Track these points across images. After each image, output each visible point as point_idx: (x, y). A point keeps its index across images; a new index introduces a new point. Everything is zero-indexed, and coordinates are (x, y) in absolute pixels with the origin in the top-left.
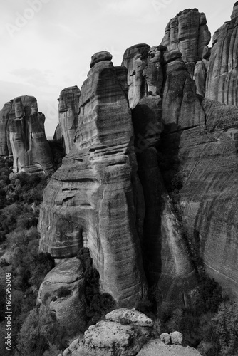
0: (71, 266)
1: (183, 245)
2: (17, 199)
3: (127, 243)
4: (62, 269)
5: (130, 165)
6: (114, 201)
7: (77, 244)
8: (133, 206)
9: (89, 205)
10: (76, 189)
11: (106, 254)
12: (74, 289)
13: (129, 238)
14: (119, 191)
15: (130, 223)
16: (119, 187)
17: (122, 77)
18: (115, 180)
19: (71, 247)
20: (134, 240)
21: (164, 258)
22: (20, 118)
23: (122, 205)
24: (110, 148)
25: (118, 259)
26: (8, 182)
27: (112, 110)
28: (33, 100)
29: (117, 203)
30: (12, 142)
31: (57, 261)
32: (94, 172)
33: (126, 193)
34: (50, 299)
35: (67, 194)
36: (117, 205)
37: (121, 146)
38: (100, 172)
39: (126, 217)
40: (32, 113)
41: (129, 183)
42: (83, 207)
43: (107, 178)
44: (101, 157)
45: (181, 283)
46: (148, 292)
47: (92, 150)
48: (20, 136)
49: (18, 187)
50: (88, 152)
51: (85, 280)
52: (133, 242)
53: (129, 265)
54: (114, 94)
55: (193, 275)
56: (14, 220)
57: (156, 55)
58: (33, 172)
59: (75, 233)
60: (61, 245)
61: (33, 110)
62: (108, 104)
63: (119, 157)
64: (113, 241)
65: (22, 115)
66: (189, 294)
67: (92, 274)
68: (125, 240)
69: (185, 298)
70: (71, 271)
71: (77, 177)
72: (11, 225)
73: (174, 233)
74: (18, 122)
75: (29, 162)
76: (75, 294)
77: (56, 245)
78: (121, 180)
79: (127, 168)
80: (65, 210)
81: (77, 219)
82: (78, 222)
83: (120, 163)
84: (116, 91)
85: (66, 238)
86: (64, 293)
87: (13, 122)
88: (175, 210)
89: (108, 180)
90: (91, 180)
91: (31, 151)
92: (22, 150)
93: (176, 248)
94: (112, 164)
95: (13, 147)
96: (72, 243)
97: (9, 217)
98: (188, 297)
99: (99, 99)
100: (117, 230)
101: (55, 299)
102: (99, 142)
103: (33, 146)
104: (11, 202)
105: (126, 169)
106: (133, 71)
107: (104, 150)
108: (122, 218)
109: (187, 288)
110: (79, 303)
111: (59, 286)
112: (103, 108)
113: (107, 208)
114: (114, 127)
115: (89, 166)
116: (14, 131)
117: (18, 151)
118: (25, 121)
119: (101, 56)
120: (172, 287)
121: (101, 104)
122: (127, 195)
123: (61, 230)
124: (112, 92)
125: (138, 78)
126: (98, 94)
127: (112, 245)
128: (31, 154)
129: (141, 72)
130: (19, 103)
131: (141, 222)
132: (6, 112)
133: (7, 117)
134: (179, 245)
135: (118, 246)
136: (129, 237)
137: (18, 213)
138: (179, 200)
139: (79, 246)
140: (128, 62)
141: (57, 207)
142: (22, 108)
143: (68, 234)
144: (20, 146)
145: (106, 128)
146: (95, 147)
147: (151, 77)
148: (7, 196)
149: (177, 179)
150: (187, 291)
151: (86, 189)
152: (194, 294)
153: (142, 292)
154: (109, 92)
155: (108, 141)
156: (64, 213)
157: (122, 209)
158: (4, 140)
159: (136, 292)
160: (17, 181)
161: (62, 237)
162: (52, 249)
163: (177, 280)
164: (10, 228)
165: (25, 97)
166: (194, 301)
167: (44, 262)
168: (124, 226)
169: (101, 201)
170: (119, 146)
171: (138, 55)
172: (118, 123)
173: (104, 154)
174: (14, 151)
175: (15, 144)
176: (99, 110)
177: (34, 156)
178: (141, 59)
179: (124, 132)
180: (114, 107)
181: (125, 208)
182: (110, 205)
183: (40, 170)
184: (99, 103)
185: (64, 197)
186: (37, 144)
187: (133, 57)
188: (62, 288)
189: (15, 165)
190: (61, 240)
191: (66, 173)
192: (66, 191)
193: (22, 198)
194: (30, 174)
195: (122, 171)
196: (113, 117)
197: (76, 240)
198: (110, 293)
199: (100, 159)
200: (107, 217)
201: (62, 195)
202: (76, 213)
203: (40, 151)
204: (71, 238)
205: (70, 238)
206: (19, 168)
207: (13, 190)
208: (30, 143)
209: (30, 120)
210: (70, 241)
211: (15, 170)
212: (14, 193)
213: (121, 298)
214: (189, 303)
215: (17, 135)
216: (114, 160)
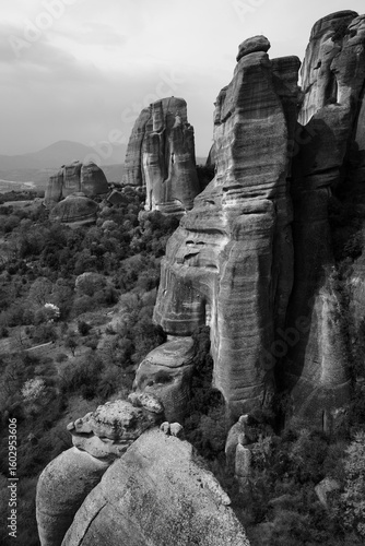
0: (180, 347)
1: (338, 343)
2: (144, 248)
3: (251, 327)
4: (168, 349)
5: (273, 215)
6: (241, 265)
7: (197, 319)
8: (269, 276)
9: (215, 267)
10: (202, 243)
11: (221, 338)
12: (176, 376)
13: (255, 321)
14: (249, 253)
15: (260, 300)
16: (250, 246)
17: (289, 75)
18: (246, 237)
19: (188, 323)
20: (262, 324)
21: (309, 356)
22: (158, 132)
23: (251, 272)
24: (246, 189)
25: (236, 346)
26: (136, 223)
27: (259, 130)
28: (182, 104)
29: (245, 269)
30: (145, 167)
31: (169, 337)
32: (224, 221)
33: (259, 256)
34: (146, 382)
35: (191, 249)
36: (244, 272)
37: (263, 186)
38: (230, 222)
39: (255, 291)
40: (175, 125)
41: (267, 242)
42: (209, 270)
43: (237, 232)
44: (234, 201)
45: (324, 396)
46: (273, 398)
47: (225, 189)
48: (157, 159)
49: (147, 232)
50: (221, 192)
51: (194, 368)
52: (260, 327)
53: (250, 357)
54: (265, 104)
55: (344, 388)
56: (135, 277)
57: (359, 32)
58: (169, 212)
59: (196, 305)
60: (176, 318)
61: (178, 120)
62: (254, 120)
63: (257, 202)
64: (232, 322)
65: (162, 128)
66: (332, 413)
67: (204, 361)
68: (248, 322)
69: (325, 418)
70: (177, 353)
71: (205, 227)
72: (130, 283)
73: (330, 323)
74: (156, 137)
75: (166, 197)
76: (176, 382)
77: (171, 317)
78: (256, 237)
79: (267, 220)
80: (186, 270)
81: (200, 285)
82: (201, 289)
83: (257, 211)
84: (268, 100)
85: (183, 309)
86: (164, 378)
87: (148, 137)
88: (339, 290)
89: (238, 235)
90: (220, 232)
91: (170, 181)
92: (158, 179)
93: (328, 345)
94: (246, 212)
95: (147, 173)
96: (190, 317)
97: (129, 272)
98: (330, 417)
99: (240, 112)
100: (239, 306)
101: (151, 384)
102: (233, 178)
103: (173, 174)
104: (136, 251)
105: (264, 221)
106: (318, 61)
107: (239, 190)
108: (250, 290)
109: (330, 405)
110: (180, 394)
111: (160, 368)
112: (245, 127)
113: (230, 274)
114: (258, 156)
115: (220, 212)
116: (149, 151)
117: (152, 181)
118: (165, 137)
119: (250, 44)
120: (310, 398)
121: (243, 121)
122: (261, 259)
123: (177, 298)
124: (262, 101)
125: (322, 73)
126: (240, 106)
127: (229, 327)
128: (170, 185)
129: (329, 62)
130: (159, 110)
131: (284, 300)
132: (143, 122)
133: (144, 131)
134: (333, 342)
135: (237, 329)
136: (254, 319)
137: (142, 268)
138: (349, 275)
139: (199, 322)
140: (315, 44)
141: (177, 265)
142: (162, 117)
143: (187, 305)
144: (155, 173)
145: (246, 159)
146: (227, 185)
147: (343, 71)
148: (132, 244)
149: (355, 241)
150: (329, 409)
151: (214, 245)
152: (341, 413)
153: (265, 397)
154: (256, 102)
155: (247, 178)
156: (183, 275)
157: (250, 279)
158: (137, 163)
159: (255, 395)
160: (147, 222)
161: (178, 307)
162: (164, 322)
163: (319, 391)
164: (128, 286)
165: (170, 99)
166: (337, 424)
167: (152, 337)
168: (249, 302)
169: (226, 264)
170: (260, 187)
171: (330, 32)
172: (265, 150)
173: (240, 197)
174: (148, 180)
175: (150, 170)
176: (239, 130)
177: (173, 189)
178: (333, 40)
179: (272, 165)
180: (263, 125)
181: (256, 277)
182: (234, 271)
183: (180, 210)
184: (240, 119)
185: (186, 253)
186: (179, 171)
187: (321, 36)
188: (161, 371)
189: (148, 200)
190: (177, 311)
191: (193, 218)
192: (190, 245)
193: (150, 247)
194: (166, 215)
195: (258, 224)
196: (258, 141)
197: (195, 314)
198: (220, 389)
199: (233, 203)
200: (228, 288)
201: (185, 250)
202: (199, 278)
203: (182, 182)
204: (190, 310)
205: (188, 309)
206: (152, 205)
207: (140, 235)
208: (170, 170)
209: (172, 135)
210: (189, 314)
211: (147, 207)
212: (140, 240)
213: (232, 399)
214: (331, 425)
215: (153, 157)
216: (249, 207)
